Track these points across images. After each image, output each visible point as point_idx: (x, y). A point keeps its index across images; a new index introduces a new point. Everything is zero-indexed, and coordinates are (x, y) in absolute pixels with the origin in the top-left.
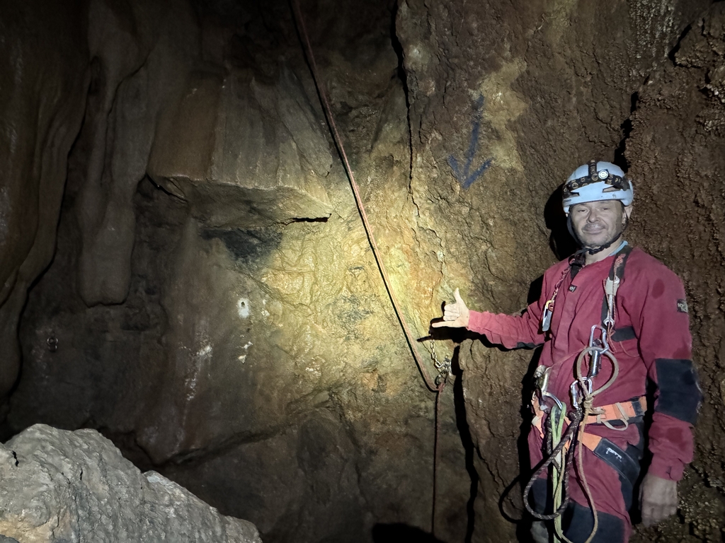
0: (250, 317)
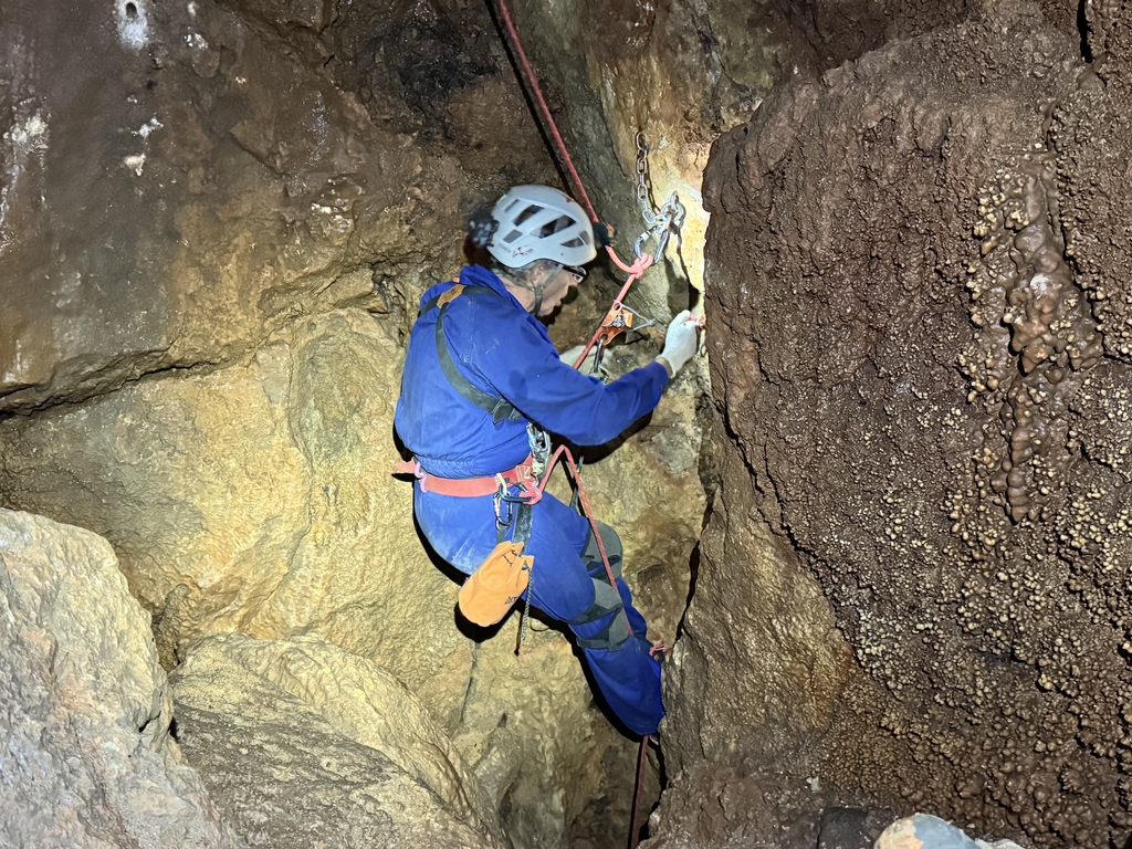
0: (151, 49)
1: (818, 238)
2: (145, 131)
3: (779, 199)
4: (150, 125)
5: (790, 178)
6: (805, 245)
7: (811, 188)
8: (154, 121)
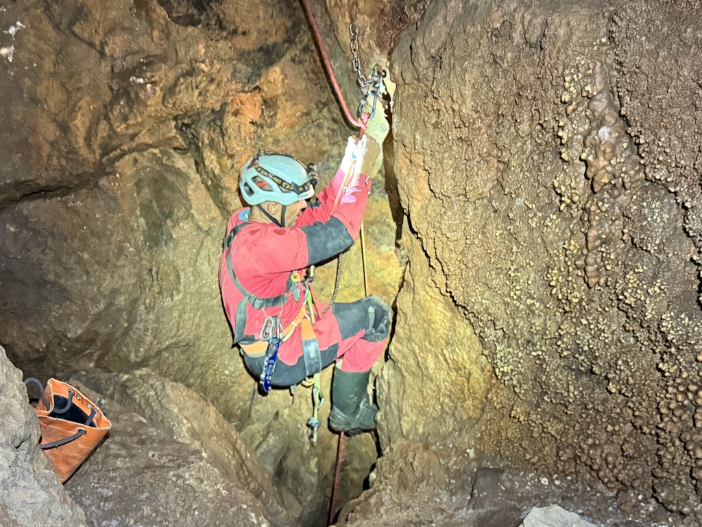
1: (464, 102)
2: (12, 30)
3: (438, 76)
4: (15, 26)
5: (445, 61)
6: (456, 107)
7: (458, 69)
8: (18, 23)
